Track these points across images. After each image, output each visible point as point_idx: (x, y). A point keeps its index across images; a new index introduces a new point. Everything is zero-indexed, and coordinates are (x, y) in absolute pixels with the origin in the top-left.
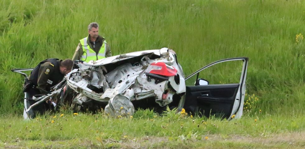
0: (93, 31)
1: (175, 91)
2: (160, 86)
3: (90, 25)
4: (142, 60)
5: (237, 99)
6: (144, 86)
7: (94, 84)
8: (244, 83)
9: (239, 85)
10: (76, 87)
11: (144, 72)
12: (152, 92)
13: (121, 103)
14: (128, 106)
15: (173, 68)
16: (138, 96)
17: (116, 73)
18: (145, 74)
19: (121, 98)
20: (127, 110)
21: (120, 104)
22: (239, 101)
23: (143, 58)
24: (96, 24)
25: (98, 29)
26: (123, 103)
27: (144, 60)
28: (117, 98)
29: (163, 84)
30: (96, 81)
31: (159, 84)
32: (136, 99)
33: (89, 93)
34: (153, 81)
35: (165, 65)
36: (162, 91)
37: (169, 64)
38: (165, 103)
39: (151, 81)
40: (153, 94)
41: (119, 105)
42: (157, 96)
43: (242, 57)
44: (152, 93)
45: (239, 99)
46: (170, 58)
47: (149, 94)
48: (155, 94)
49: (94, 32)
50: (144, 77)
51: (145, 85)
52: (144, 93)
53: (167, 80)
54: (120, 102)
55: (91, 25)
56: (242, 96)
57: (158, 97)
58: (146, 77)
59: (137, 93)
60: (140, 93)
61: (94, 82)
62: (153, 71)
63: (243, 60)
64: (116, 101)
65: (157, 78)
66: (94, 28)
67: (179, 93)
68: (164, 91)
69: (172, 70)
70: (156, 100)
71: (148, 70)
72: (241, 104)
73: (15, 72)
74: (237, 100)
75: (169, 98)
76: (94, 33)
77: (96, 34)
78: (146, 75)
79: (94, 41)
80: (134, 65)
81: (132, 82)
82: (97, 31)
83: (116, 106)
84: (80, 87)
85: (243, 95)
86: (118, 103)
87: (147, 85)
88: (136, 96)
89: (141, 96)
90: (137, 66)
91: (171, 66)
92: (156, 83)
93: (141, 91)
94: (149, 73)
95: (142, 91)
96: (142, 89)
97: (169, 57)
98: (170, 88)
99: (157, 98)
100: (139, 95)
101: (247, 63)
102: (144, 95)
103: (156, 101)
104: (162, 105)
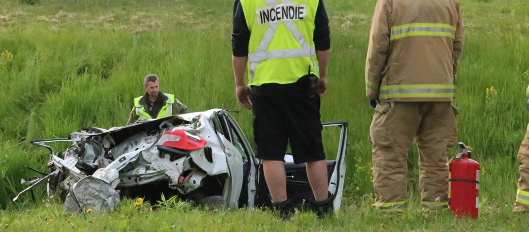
0: (151, 86)
1: (205, 172)
2: (177, 164)
3: (145, 79)
4: (160, 126)
5: (332, 183)
6: (154, 165)
7: (89, 162)
8: (343, 160)
9: (335, 162)
10: (61, 166)
11: (156, 144)
12: (162, 172)
13: (95, 189)
14: (107, 194)
15: (199, 139)
16: (141, 179)
17: (125, 146)
18: (156, 148)
19: (95, 183)
20: (106, 199)
21: (94, 191)
22: (336, 185)
23: (162, 124)
24: (154, 77)
25: (157, 83)
26: (98, 189)
27: (165, 126)
28: (87, 182)
29: (181, 162)
30: (91, 158)
31: (175, 162)
32: (137, 183)
33: (76, 175)
34: (168, 156)
35: (185, 134)
36: (179, 172)
37: (193, 132)
38: (187, 188)
39: (164, 157)
40: (164, 175)
41: (92, 192)
42: (171, 178)
43: (340, 122)
44: (161, 174)
45: (336, 182)
46: (198, 124)
47: (158, 175)
48: (167, 175)
49: (153, 88)
50: (155, 151)
51: (155, 163)
52: (149, 174)
53: (188, 156)
54: (93, 187)
55: (147, 78)
56: (341, 178)
57: (173, 181)
58: (157, 151)
59: (138, 174)
60: (143, 175)
61: (88, 158)
62: (167, 142)
63: (341, 126)
64: (86, 186)
65: (173, 153)
66: (151, 82)
67: (213, 174)
68: (181, 172)
69: (198, 141)
70: (170, 184)
71: (161, 142)
72: (339, 190)
73: (34, 144)
74: (332, 185)
75: (194, 182)
76: (152, 90)
77: (155, 90)
78: (158, 149)
79: (153, 100)
80: (150, 134)
81: (131, 159)
82: (156, 87)
83: (86, 194)
84: (66, 166)
85: (342, 176)
86: (90, 190)
87: (157, 163)
88: (138, 179)
89: (146, 178)
90: (153, 135)
91: (197, 135)
92: (172, 160)
93: (146, 171)
94: (161, 146)
95: (148, 171)
96: (148, 168)
97: (198, 122)
98: (193, 168)
99: (171, 182)
100: (143, 178)
101: (347, 129)
102: (150, 178)
103: (170, 187)
104: (185, 192)
